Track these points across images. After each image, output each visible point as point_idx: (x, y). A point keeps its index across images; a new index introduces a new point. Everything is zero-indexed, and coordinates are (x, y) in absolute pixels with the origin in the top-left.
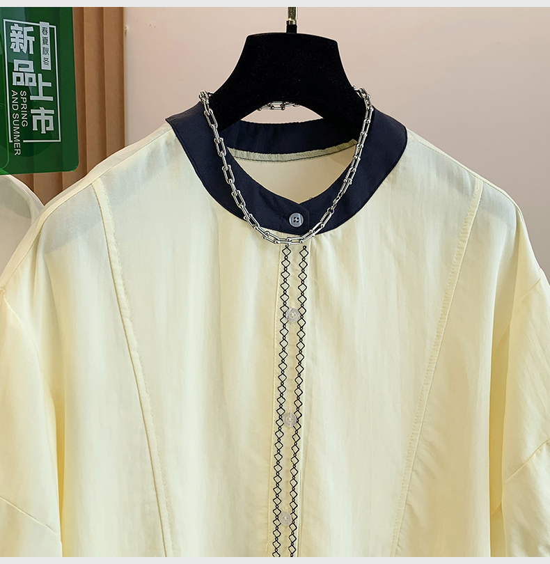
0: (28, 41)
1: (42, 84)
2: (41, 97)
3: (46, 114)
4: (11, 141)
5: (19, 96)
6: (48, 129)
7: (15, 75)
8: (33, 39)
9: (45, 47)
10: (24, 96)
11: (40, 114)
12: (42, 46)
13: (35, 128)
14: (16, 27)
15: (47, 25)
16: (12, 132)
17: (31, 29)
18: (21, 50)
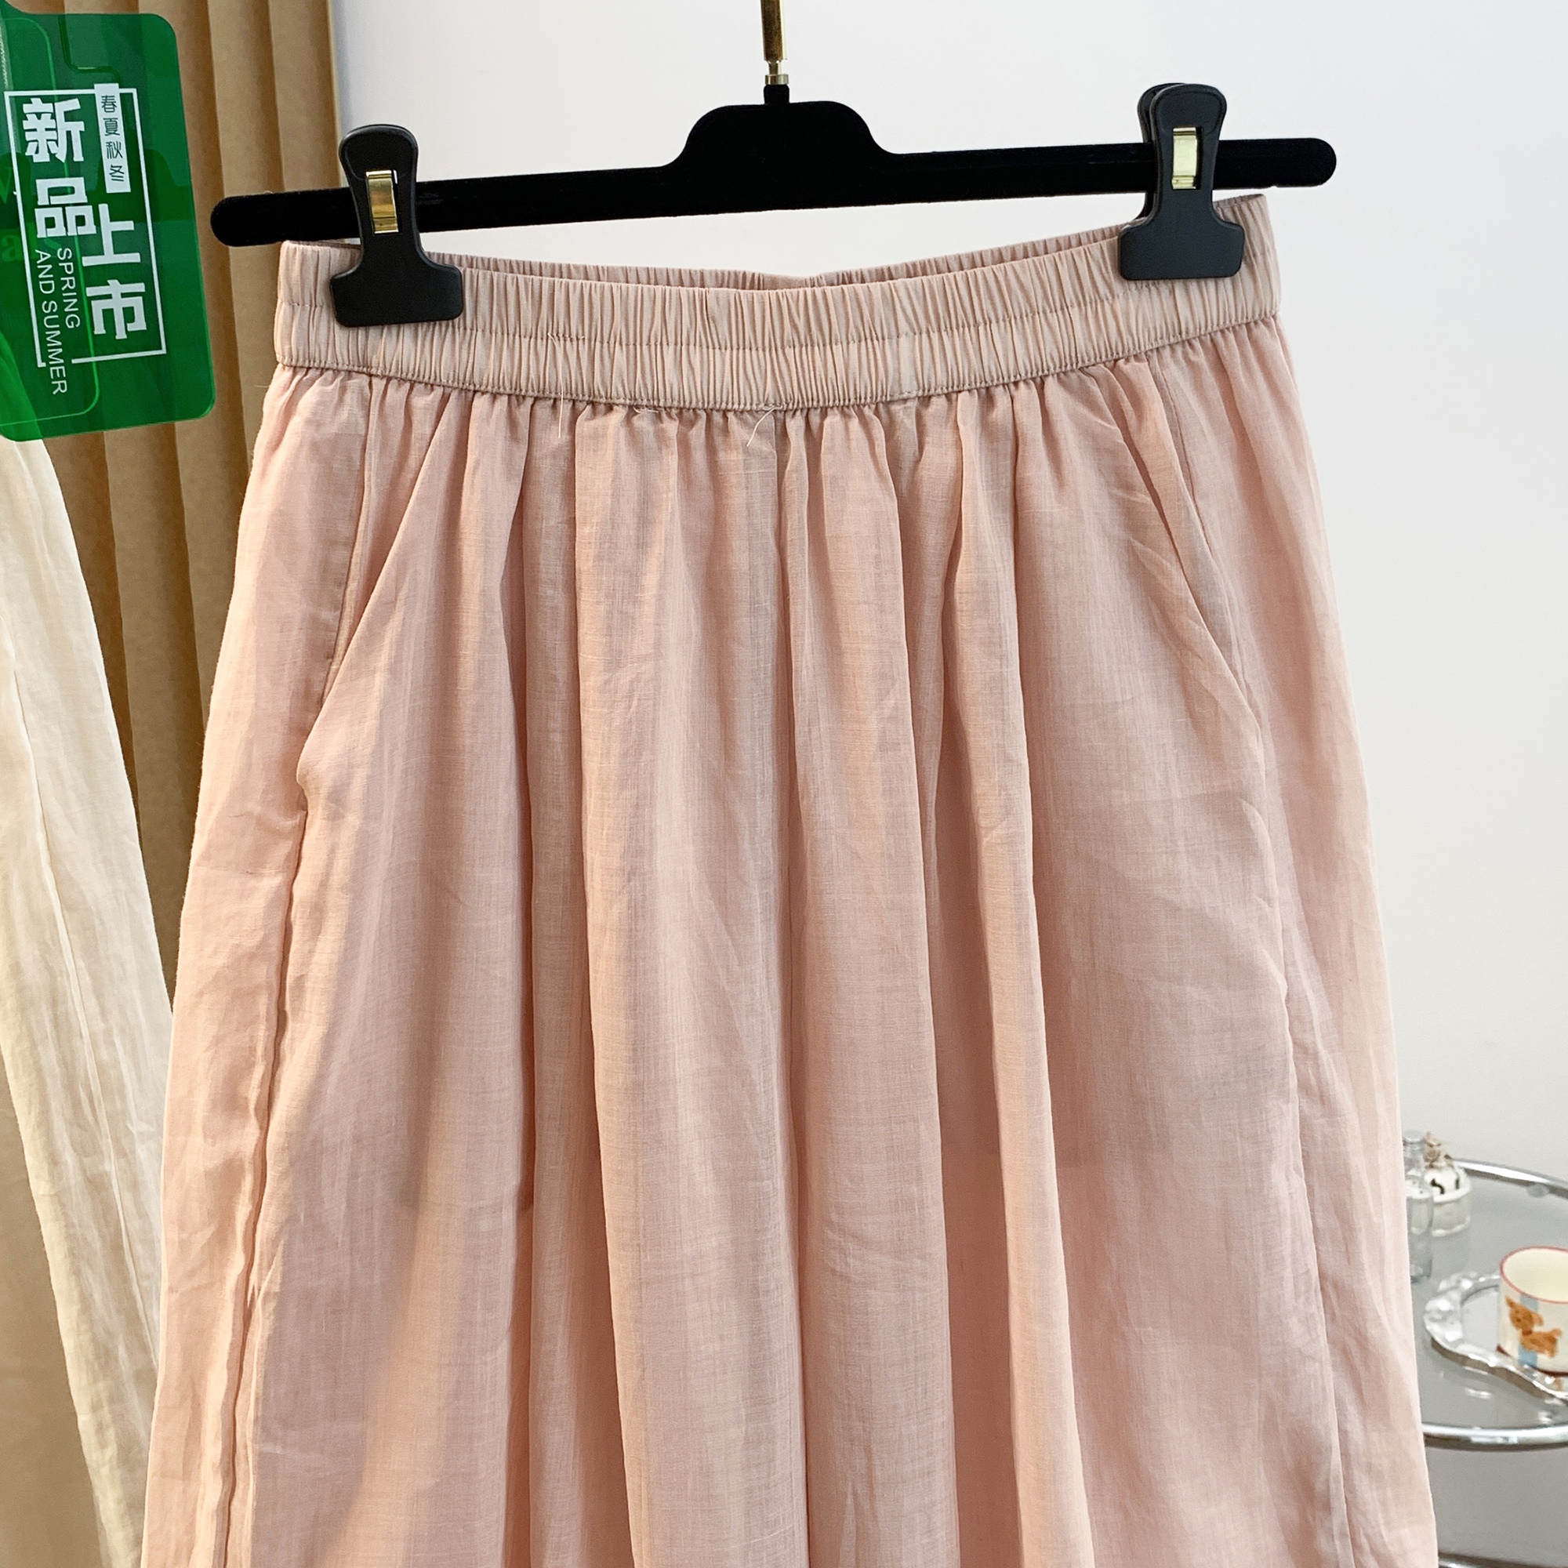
0: (69, 133)
1: (109, 227)
2: (109, 257)
3: (124, 295)
4: (41, 364)
5: (54, 261)
6: (131, 327)
7: (41, 215)
8: (78, 127)
9: (112, 140)
10: (66, 260)
11: (109, 297)
12: (104, 139)
13: (100, 329)
14: (37, 105)
15: (113, 90)
16: (43, 342)
17: (75, 105)
18: (52, 156)
